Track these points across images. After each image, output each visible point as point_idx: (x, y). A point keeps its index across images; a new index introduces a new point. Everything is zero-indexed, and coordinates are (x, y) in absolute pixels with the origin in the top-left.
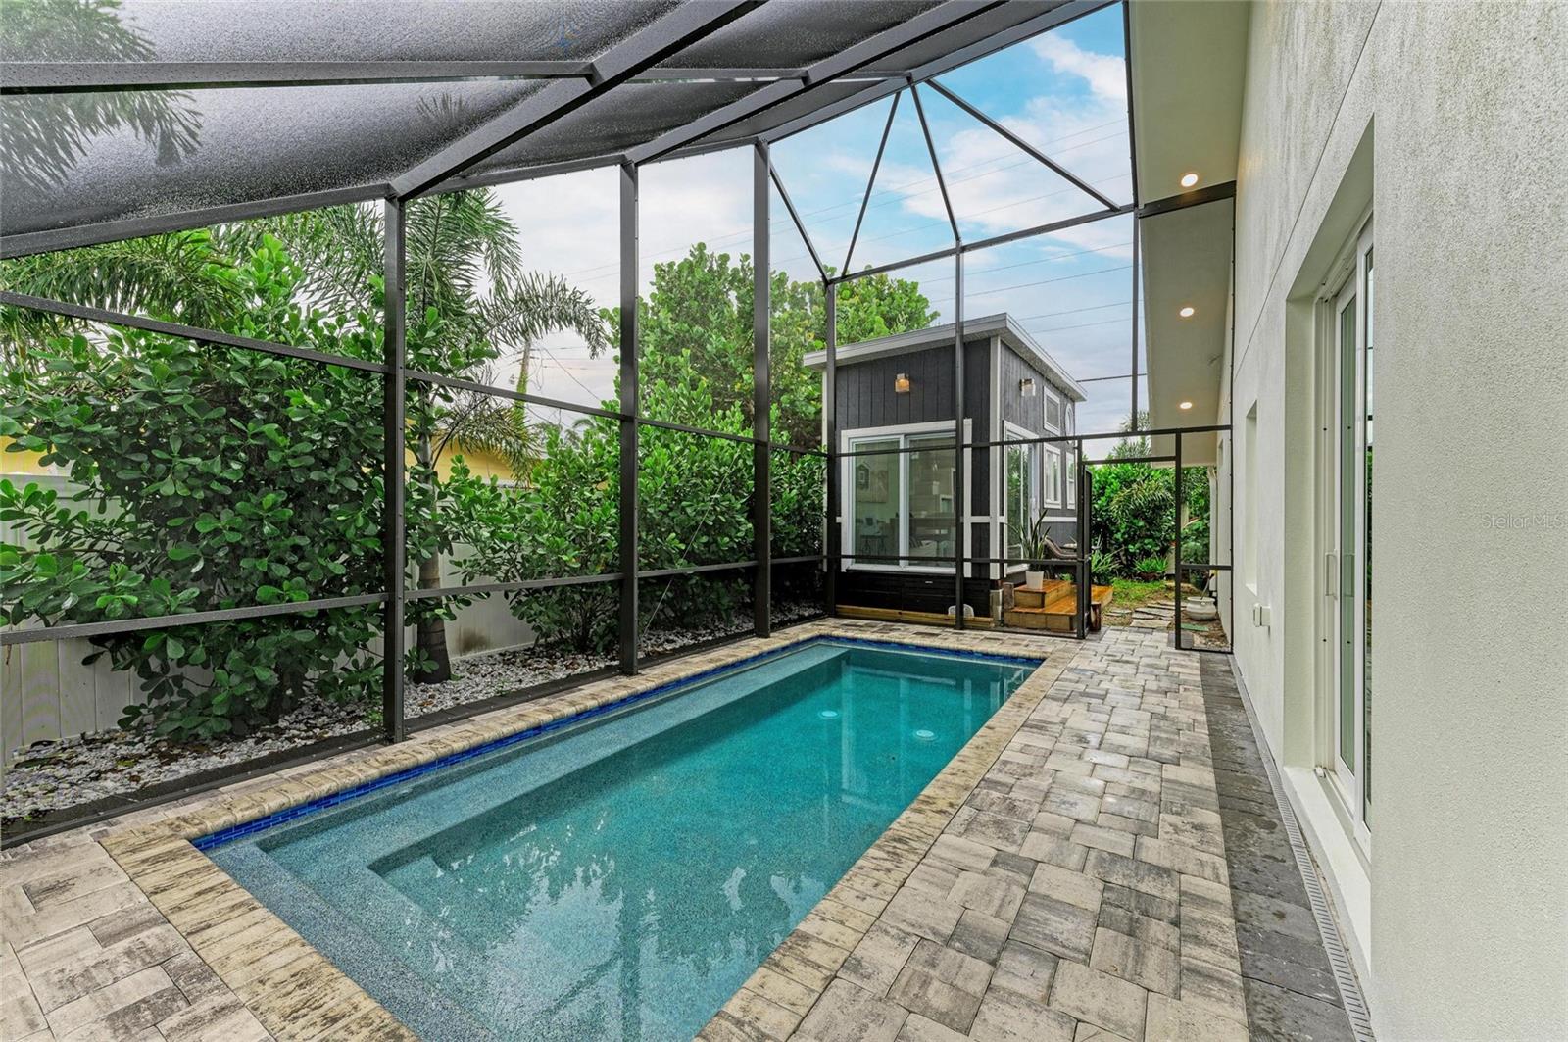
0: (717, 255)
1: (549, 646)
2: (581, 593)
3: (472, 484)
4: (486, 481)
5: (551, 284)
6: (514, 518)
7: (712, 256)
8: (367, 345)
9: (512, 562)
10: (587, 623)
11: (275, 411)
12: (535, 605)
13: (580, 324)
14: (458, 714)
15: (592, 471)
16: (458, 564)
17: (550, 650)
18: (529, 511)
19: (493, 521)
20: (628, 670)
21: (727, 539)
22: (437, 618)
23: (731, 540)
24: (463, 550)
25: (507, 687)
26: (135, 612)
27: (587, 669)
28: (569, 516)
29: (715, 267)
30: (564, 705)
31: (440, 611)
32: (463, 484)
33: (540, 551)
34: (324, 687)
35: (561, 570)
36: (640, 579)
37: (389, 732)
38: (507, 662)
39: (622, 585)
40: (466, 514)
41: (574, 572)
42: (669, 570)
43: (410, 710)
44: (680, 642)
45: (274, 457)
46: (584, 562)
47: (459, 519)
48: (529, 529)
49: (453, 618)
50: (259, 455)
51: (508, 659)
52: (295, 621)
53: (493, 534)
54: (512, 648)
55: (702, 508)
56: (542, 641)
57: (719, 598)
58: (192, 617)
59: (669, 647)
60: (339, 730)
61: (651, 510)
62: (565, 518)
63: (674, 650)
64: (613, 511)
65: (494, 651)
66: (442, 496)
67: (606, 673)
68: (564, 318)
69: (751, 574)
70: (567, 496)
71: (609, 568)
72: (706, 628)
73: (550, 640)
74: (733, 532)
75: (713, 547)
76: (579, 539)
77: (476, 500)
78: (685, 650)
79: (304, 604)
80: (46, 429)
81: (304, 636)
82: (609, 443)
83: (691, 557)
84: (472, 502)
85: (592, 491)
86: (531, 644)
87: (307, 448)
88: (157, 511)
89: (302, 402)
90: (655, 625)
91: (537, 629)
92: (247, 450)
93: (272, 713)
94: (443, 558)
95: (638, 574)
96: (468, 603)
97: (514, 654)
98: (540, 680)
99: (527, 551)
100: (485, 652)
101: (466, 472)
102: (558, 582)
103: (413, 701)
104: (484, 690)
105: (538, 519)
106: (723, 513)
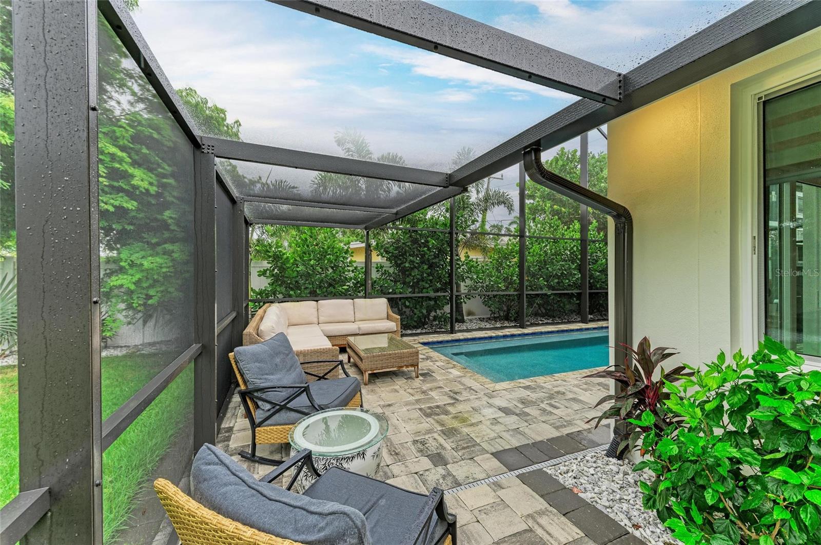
0: (571, 151)
1: (495, 317)
2: (506, 299)
3: (470, 261)
4: (474, 260)
5: (495, 191)
6: (483, 272)
7: (569, 151)
8: (446, 225)
9: (483, 287)
10: (509, 310)
11: (426, 244)
12: (490, 302)
13: (505, 204)
14: (468, 331)
15: (510, 255)
16: (466, 286)
17: (495, 319)
18: (488, 269)
19: (477, 273)
20: (522, 327)
21: (567, 281)
22: (461, 303)
23: (569, 281)
24: (468, 282)
25: (481, 326)
26: (400, 293)
27: (508, 325)
28: (502, 271)
29: (570, 156)
30: (500, 333)
31: (462, 300)
32: (469, 261)
33: (492, 283)
34: (435, 318)
35: (499, 289)
36: (526, 295)
37: (452, 331)
38: (481, 321)
39: (520, 296)
40: (469, 271)
41: (503, 291)
42: (539, 292)
43: (456, 329)
44: (546, 321)
45: (427, 256)
46: (507, 288)
47: (467, 272)
48: (488, 276)
49: (465, 303)
50: (423, 256)
51: (481, 320)
52: (430, 299)
53: (477, 277)
54: (482, 317)
55: (556, 268)
56: (492, 316)
57: (564, 306)
58: (410, 295)
59: (541, 322)
60: (438, 330)
61: (532, 269)
62: (500, 272)
63: (543, 324)
64: (517, 269)
65: (477, 317)
66: (463, 265)
67: (515, 327)
68: (499, 203)
69: (579, 296)
70: (501, 264)
71: (515, 290)
72: (559, 318)
73: (495, 315)
74: (571, 278)
75: (561, 284)
76: (505, 280)
77: (472, 266)
78: (547, 324)
79: (432, 294)
80: (387, 252)
81: (432, 303)
82: (516, 243)
83: (551, 287)
84: (471, 266)
85: (510, 262)
86: (489, 316)
87: (433, 253)
88: (404, 271)
89: (432, 242)
90: (536, 314)
91: (491, 311)
92: (421, 255)
93: (424, 323)
94: (462, 284)
95: (525, 292)
96: (470, 299)
97: (483, 319)
98: (492, 326)
99: (487, 283)
100: (474, 317)
101: (469, 257)
102: (498, 293)
103: (457, 326)
104: (474, 326)
105: (491, 272)
106: (565, 270)
